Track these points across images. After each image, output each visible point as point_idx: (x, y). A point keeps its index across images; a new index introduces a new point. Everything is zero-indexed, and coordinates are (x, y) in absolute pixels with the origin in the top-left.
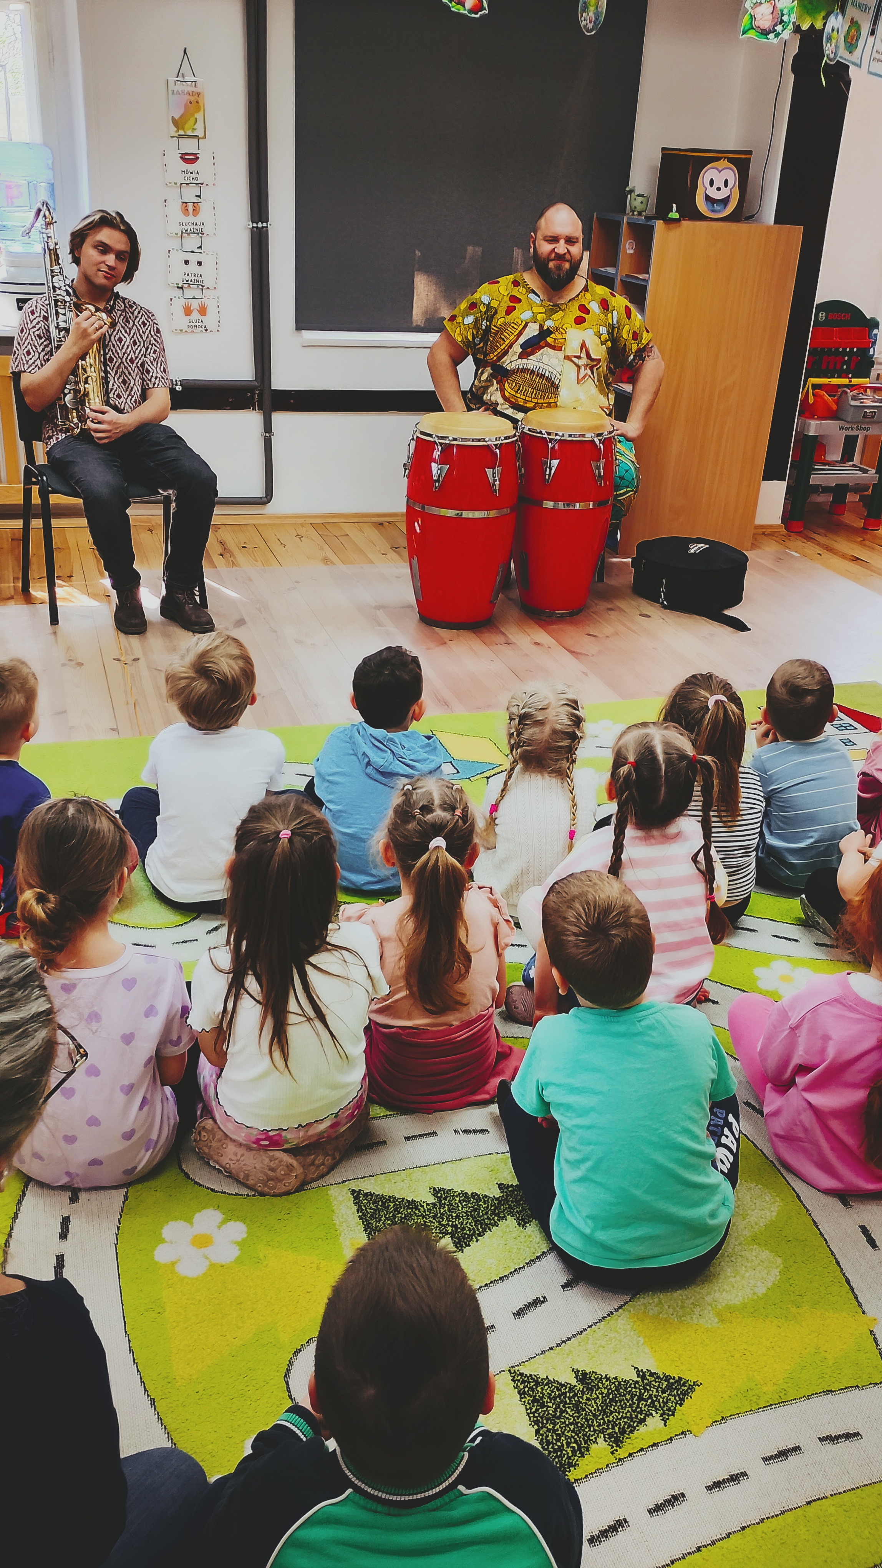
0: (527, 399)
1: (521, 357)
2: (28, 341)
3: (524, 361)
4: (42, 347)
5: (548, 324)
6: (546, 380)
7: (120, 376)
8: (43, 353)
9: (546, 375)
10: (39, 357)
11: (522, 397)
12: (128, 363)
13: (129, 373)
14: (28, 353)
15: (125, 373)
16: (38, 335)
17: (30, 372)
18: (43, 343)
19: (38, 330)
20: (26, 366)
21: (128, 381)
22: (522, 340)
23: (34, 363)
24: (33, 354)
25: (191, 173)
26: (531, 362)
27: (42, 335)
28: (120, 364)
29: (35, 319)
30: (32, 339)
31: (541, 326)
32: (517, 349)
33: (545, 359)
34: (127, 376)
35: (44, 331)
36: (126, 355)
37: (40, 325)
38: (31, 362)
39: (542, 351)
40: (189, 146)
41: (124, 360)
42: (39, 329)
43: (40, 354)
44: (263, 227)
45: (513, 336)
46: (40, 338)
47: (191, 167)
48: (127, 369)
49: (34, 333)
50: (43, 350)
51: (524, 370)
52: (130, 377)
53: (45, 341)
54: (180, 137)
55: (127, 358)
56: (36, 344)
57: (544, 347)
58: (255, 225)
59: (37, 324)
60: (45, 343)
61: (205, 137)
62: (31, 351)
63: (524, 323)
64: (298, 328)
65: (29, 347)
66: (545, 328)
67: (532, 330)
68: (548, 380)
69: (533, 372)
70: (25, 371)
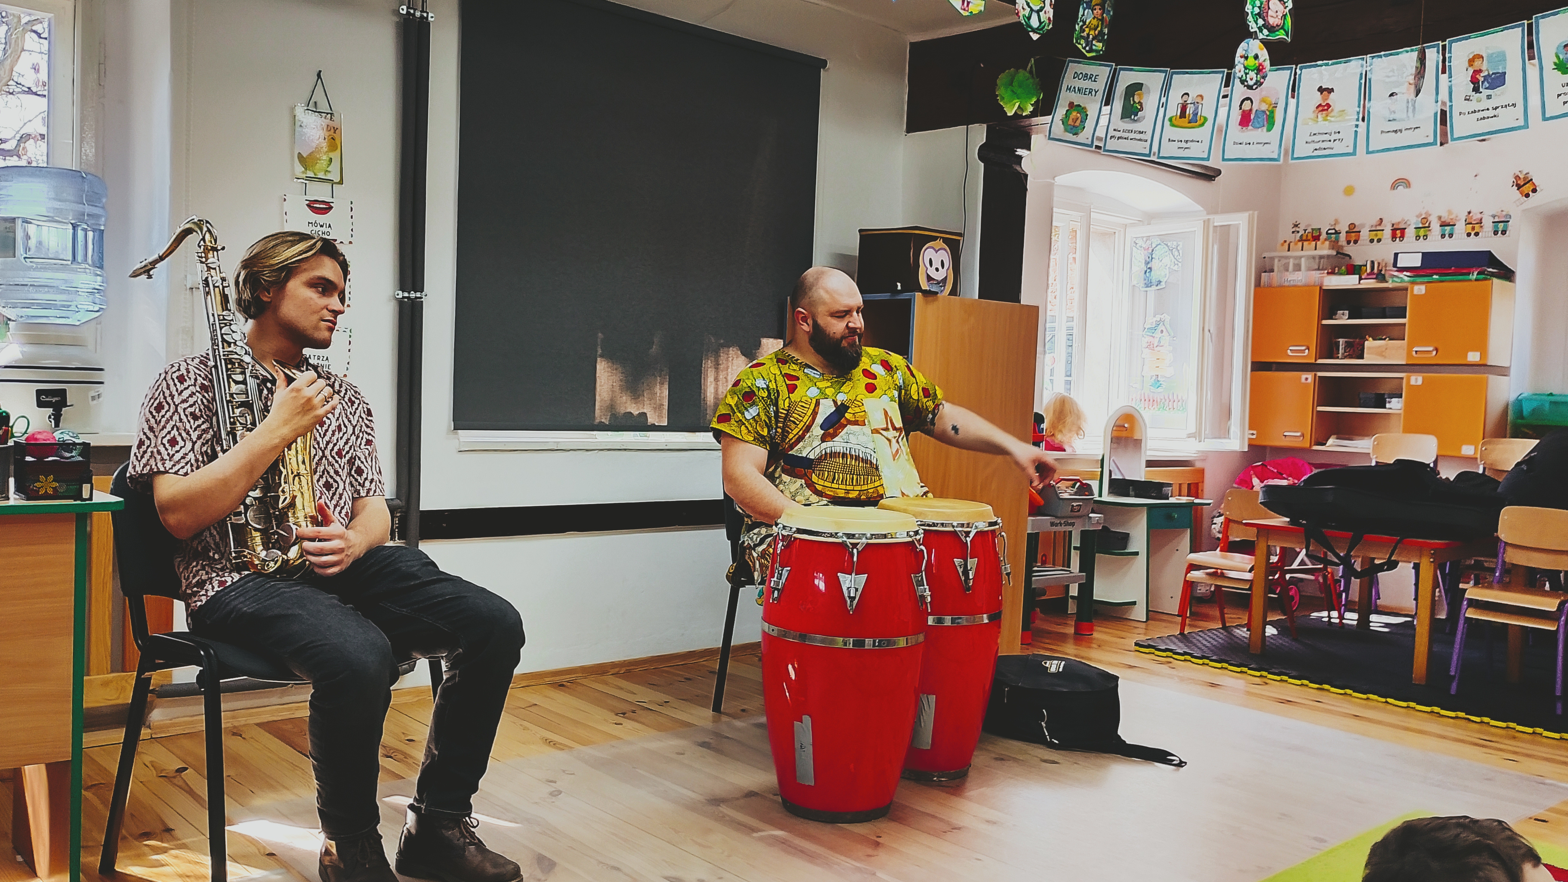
0: (848, 488)
1: (823, 439)
2: (172, 423)
3: (830, 444)
4: (197, 433)
5: (840, 398)
6: (862, 461)
7: (321, 477)
8: (199, 443)
9: (861, 456)
10: (193, 449)
11: (841, 486)
12: (333, 457)
13: (337, 473)
14: (173, 442)
15: (328, 473)
16: (191, 414)
17: (176, 473)
18: (199, 426)
19: (191, 406)
20: (168, 465)
21: (335, 485)
22: (820, 420)
23: (183, 458)
24: (181, 443)
25: (322, 226)
26: (837, 444)
27: (199, 414)
28: (321, 459)
29: (186, 389)
30: (181, 420)
31: (835, 402)
32: (817, 431)
33: (852, 439)
34: (331, 477)
35: (202, 407)
36: (331, 445)
37: (194, 399)
38: (177, 457)
39: (846, 429)
40: (321, 192)
41: (327, 453)
42: (194, 404)
43: (194, 443)
44: (416, 298)
45: (806, 417)
46: (195, 417)
47: (321, 219)
48: (333, 465)
49: (185, 409)
50: (199, 437)
51: (834, 455)
52: (338, 479)
53: (203, 423)
54: (309, 179)
55: (332, 450)
56: (188, 427)
57: (846, 426)
58: (406, 294)
59: (191, 396)
60: (203, 427)
61: (341, 182)
62: (179, 439)
63: (814, 401)
64: (456, 428)
65: (175, 432)
66: (839, 403)
67: (827, 409)
68: (865, 461)
69: (844, 455)
70: (166, 472)
